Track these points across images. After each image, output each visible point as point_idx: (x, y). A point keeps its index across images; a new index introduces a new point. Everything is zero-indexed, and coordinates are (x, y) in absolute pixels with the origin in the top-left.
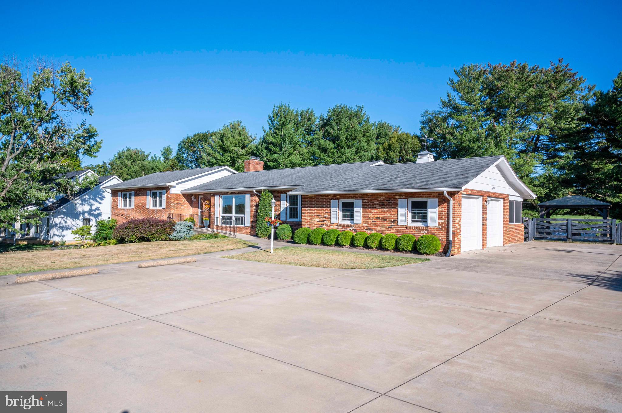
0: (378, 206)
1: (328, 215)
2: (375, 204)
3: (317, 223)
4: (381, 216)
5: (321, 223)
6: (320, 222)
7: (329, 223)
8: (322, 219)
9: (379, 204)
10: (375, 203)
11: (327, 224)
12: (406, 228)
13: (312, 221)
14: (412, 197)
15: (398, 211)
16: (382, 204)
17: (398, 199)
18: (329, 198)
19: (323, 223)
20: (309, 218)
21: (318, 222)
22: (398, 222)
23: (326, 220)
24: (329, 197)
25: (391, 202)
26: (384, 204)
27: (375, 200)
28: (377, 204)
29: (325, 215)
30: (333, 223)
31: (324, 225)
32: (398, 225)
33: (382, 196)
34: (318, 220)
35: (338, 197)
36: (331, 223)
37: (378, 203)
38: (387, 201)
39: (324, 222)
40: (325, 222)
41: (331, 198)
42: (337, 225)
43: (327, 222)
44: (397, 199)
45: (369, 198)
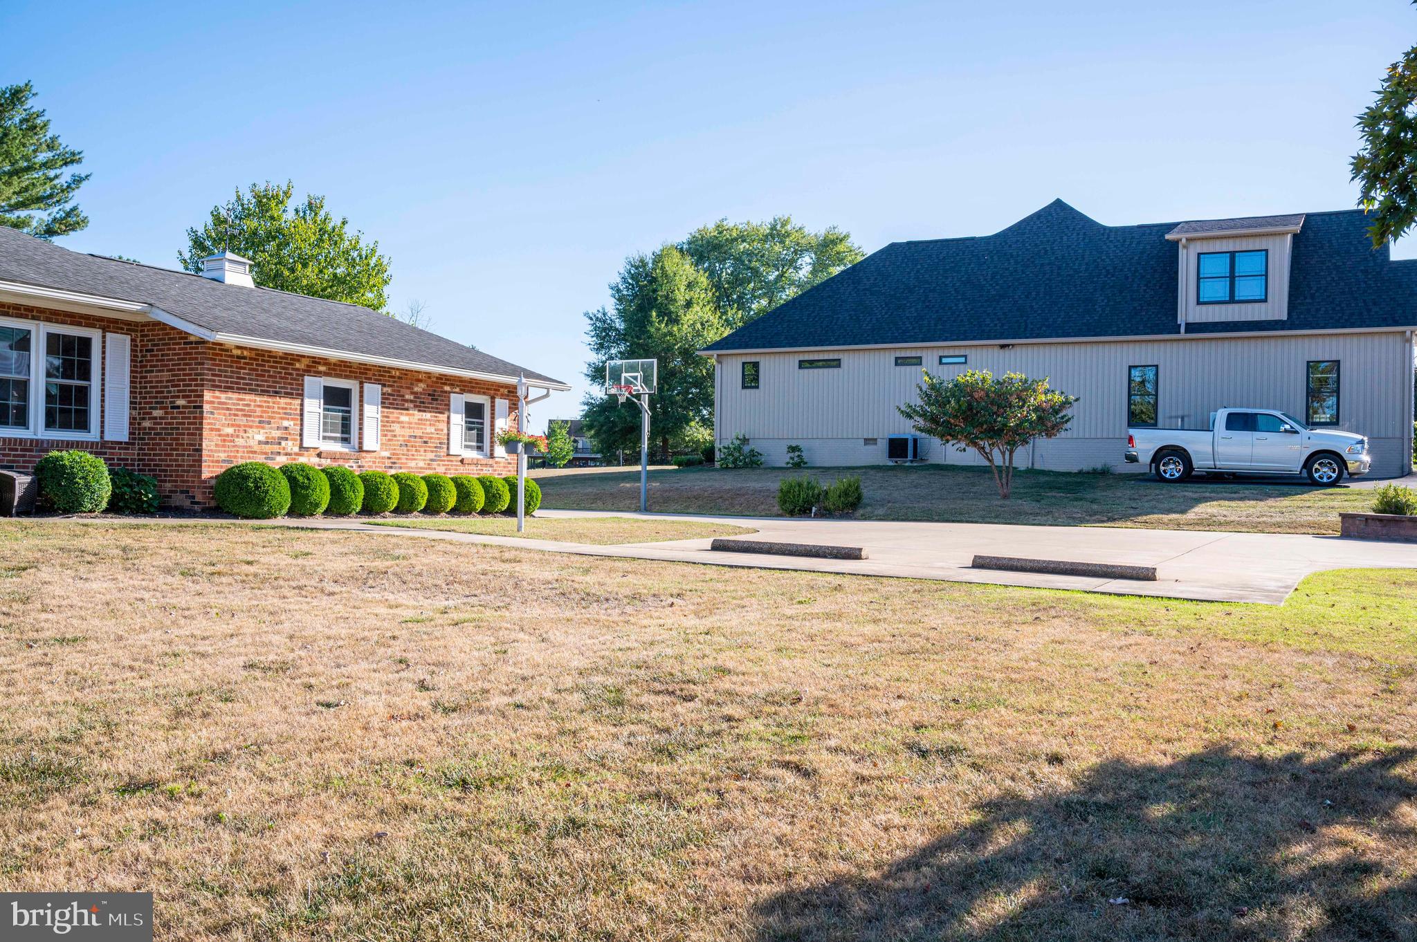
0: (412, 405)
1: (292, 423)
2: (407, 401)
3: (256, 448)
4: (418, 433)
5: (268, 448)
6: (267, 443)
7: (296, 449)
8: (277, 434)
9: (415, 402)
10: (407, 397)
11: (289, 450)
12: (462, 461)
13: (240, 442)
14: (470, 392)
15: (448, 423)
16: (421, 402)
17: (450, 392)
18: (298, 370)
19: (276, 448)
20: (230, 430)
21: (260, 443)
22: (448, 448)
23: (287, 439)
24: (298, 365)
25: (437, 400)
26: (423, 403)
27: (408, 391)
28: (411, 401)
29: (286, 423)
30: (307, 449)
31: (279, 453)
32: (448, 455)
33: (420, 381)
34: (261, 437)
35: (322, 368)
36: (301, 447)
37: (412, 397)
38: (429, 395)
39: (280, 444)
40: (283, 443)
41: (304, 371)
42: (319, 455)
43: (290, 443)
44: (446, 392)
45: (394, 382)
